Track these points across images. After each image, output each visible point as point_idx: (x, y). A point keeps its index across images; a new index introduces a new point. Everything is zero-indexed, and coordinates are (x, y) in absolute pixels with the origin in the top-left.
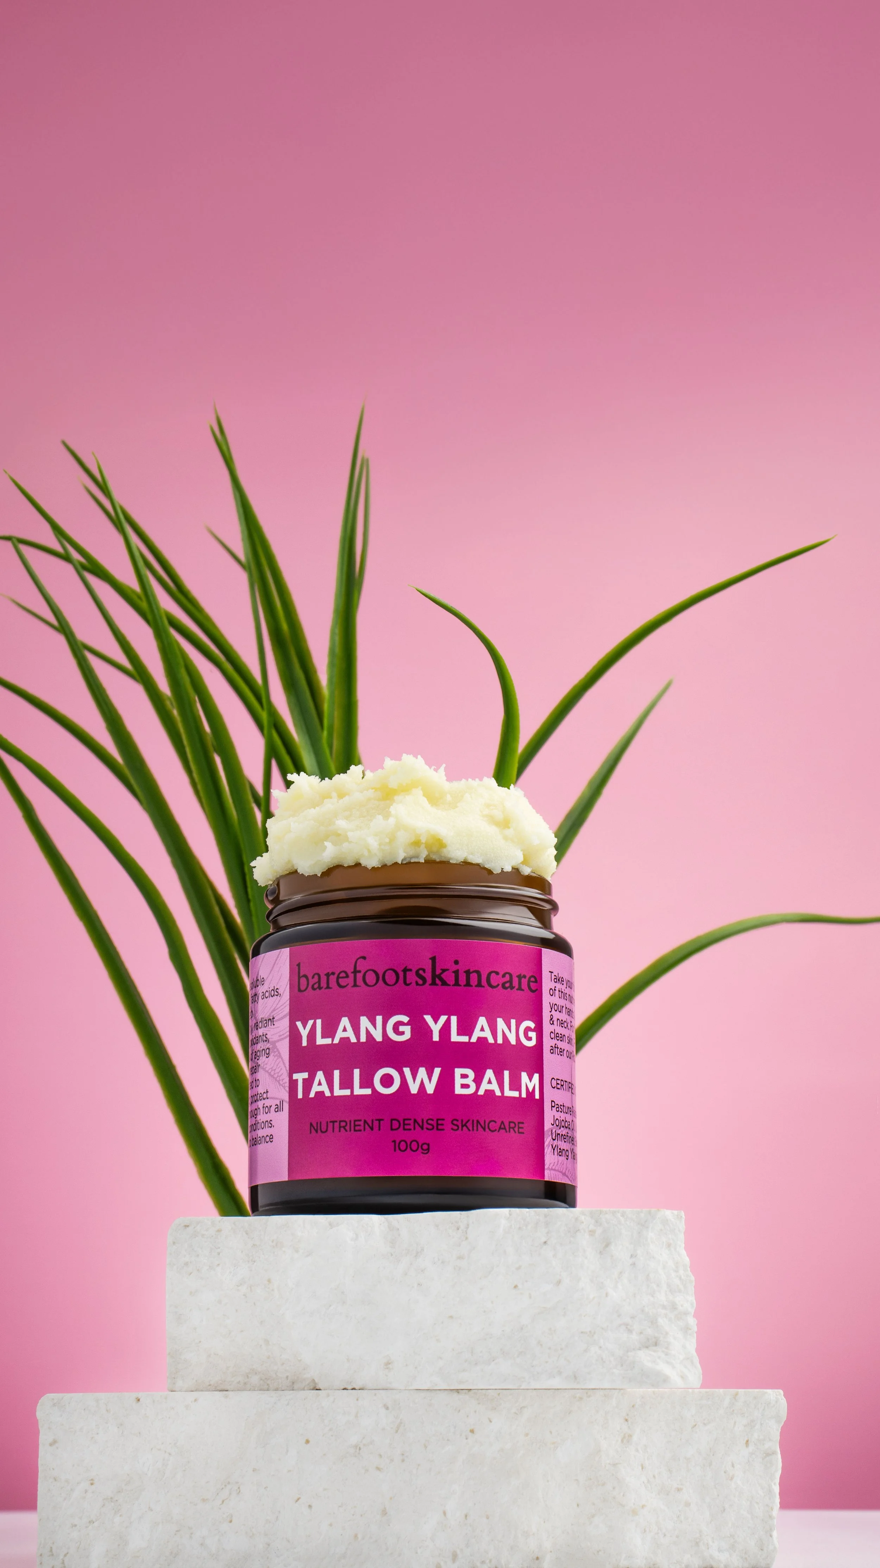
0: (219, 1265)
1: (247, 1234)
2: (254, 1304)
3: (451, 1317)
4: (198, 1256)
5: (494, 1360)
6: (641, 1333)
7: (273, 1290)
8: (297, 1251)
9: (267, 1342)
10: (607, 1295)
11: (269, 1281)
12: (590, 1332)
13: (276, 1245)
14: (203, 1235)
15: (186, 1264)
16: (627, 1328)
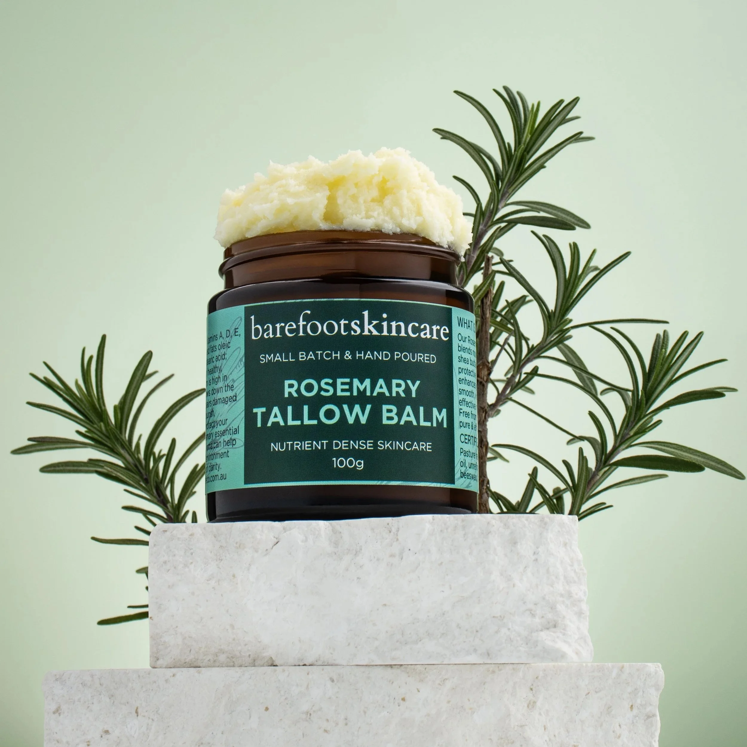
0: (192, 563)
1: (215, 537)
2: (222, 595)
3: (385, 605)
4: (175, 555)
5: (420, 641)
6: (543, 617)
7: (237, 584)
8: (257, 551)
9: (232, 627)
10: (514, 586)
11: (234, 576)
12: (500, 616)
13: (240, 546)
14: (179, 539)
15: (165, 562)
16: (531, 613)
